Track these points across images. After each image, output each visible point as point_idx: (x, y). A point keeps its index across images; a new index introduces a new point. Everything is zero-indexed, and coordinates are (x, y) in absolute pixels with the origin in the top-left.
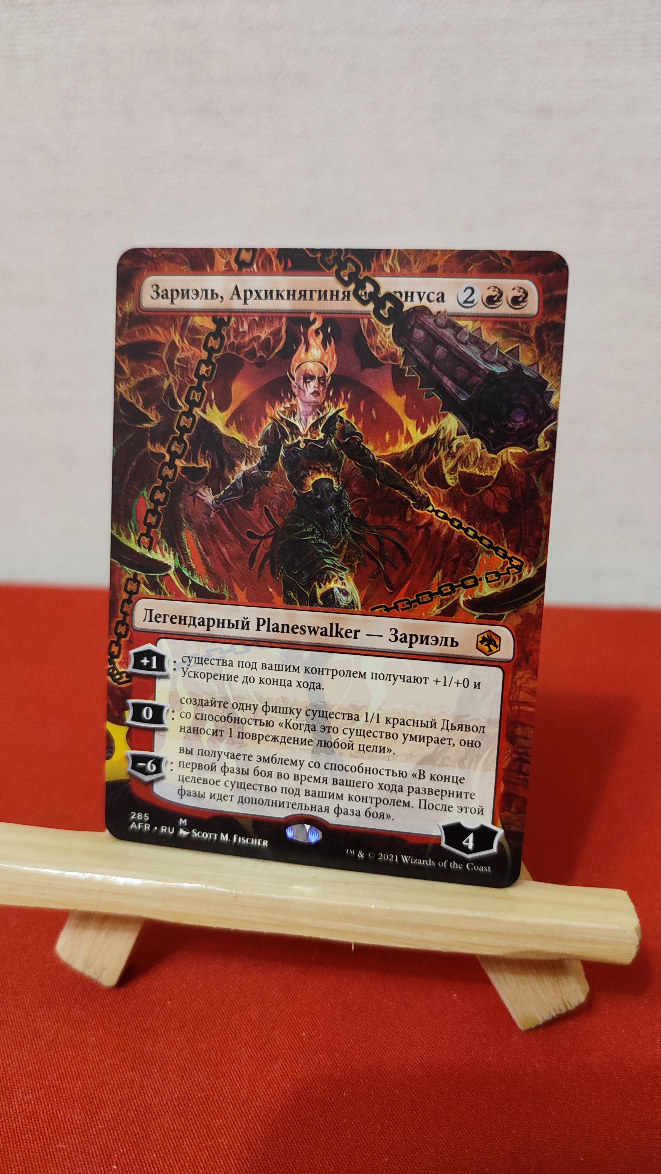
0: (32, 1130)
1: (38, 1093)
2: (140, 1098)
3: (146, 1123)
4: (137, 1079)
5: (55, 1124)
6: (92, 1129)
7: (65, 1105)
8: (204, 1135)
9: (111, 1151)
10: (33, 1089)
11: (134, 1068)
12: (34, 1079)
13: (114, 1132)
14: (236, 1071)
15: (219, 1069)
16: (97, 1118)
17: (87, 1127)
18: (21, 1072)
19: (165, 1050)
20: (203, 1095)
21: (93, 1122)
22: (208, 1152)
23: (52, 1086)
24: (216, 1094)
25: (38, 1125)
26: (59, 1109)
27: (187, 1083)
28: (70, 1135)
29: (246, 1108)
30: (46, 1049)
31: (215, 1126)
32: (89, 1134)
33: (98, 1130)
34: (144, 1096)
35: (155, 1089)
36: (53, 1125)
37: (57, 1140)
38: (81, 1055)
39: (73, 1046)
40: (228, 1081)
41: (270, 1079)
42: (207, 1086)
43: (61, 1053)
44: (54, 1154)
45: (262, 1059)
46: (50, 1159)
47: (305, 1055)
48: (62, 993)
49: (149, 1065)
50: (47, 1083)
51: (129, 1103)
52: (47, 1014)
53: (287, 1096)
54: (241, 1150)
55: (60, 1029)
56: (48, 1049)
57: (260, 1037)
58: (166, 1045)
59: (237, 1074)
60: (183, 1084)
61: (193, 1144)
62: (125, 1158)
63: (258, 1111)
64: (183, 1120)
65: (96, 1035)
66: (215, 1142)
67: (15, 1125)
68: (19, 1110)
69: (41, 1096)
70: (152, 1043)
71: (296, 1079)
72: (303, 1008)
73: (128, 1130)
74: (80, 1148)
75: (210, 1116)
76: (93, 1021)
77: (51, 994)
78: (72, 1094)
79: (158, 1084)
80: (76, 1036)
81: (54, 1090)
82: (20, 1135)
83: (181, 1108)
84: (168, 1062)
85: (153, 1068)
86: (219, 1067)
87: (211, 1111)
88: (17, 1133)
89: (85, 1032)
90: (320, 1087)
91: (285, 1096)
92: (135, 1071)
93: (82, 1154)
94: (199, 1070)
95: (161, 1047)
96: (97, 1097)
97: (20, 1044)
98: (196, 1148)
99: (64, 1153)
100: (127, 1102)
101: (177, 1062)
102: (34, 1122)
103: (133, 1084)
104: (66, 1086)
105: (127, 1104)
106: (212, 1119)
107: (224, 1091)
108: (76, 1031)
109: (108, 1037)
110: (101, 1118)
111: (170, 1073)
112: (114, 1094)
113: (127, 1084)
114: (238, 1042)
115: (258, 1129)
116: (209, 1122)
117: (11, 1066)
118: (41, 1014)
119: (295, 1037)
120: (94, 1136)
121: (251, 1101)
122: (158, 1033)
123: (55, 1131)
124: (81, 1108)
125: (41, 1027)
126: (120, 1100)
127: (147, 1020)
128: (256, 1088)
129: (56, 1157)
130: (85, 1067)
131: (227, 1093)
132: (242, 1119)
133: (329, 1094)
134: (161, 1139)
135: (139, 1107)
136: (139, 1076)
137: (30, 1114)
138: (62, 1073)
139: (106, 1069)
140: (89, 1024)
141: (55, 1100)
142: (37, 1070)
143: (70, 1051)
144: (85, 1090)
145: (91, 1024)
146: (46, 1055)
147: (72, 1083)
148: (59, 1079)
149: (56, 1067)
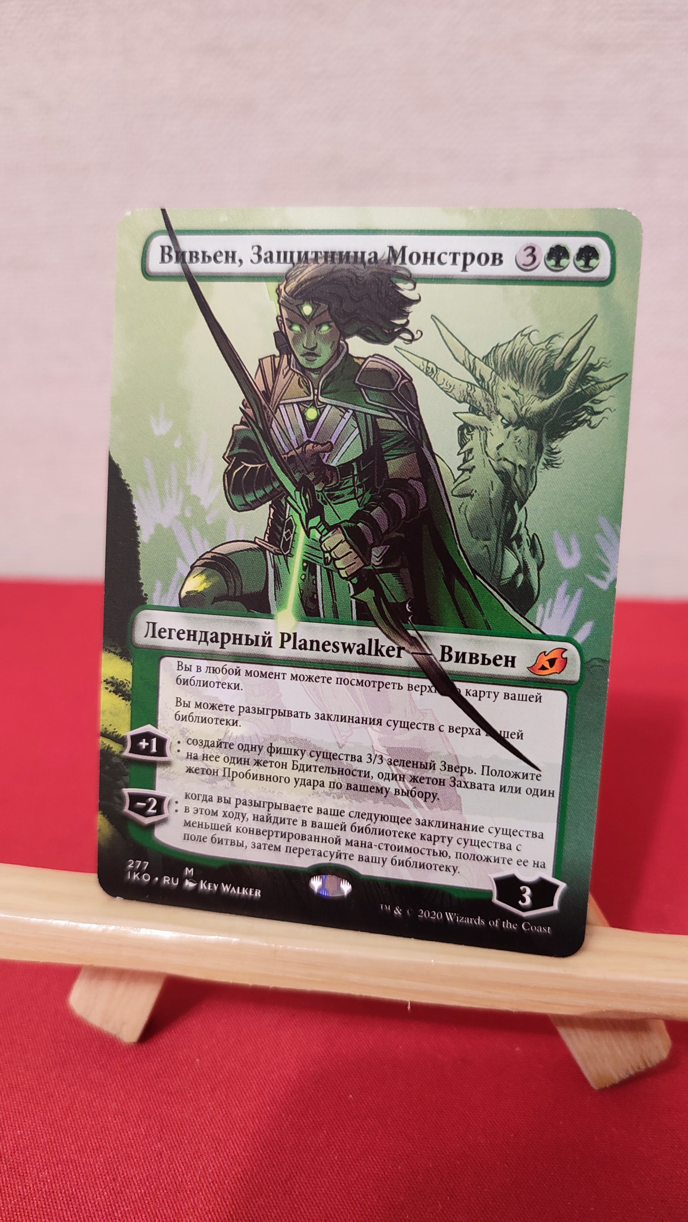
0: (50, 1214)
1: (55, 1169)
2: (170, 1173)
4: (165, 1151)
7: (85, 1183)
10: (49, 1164)
11: (161, 1138)
12: (49, 1153)
16: (122, 1199)
18: (34, 1145)
19: (196, 1117)
21: (118, 1203)
23: (69, 1161)
25: (56, 1207)
26: (79, 1189)
27: (222, 1155)
29: (289, 1186)
30: (62, 1117)
31: (255, 1207)
33: (123, 1213)
34: (174, 1171)
35: (186, 1163)
38: (101, 1123)
39: (92, 1113)
41: (315, 1150)
42: (244, 1159)
43: (79, 1121)
47: (353, 1120)
48: (77, 1049)
49: (178, 1135)
50: (64, 1156)
51: (157, 1180)
52: (61, 1075)
53: (335, 1170)
55: (77, 1092)
58: (197, 1111)
60: (217, 1157)
63: (303, 1188)
64: (219, 1199)
65: (117, 1099)
67: (29, 1208)
68: (34, 1190)
69: (58, 1173)
70: (180, 1109)
71: (345, 1150)
73: (158, 1212)
76: (113, 1083)
77: (65, 1051)
78: (92, 1169)
79: (189, 1156)
80: (95, 1100)
81: (72, 1166)
83: (216, 1185)
84: (200, 1131)
85: (183, 1139)
86: (257, 1137)
88: (32, 1216)
89: (105, 1096)
90: (372, 1159)
91: (333, 1170)
92: (163, 1142)
94: (235, 1140)
95: (191, 1113)
96: (121, 1172)
97: (32, 1111)
100: (155, 1178)
101: (210, 1131)
102: (51, 1204)
103: (162, 1157)
104: (86, 1160)
107: (264, 1164)
108: (95, 1095)
109: (130, 1101)
110: (126, 1198)
111: (203, 1145)
112: (140, 1169)
113: (155, 1158)
115: (304, 1209)
117: (24, 1137)
118: (54, 1075)
119: (341, 1100)
121: (294, 1177)
122: (187, 1095)
123: (75, 1214)
124: (103, 1187)
125: (56, 1091)
126: (147, 1177)
127: (174, 1082)
128: (300, 1161)
130: (106, 1138)
131: (267, 1168)
133: (383, 1167)
135: (169, 1186)
136: (167, 1147)
137: (46, 1194)
138: (81, 1145)
139: (130, 1139)
140: (109, 1086)
141: (74, 1177)
142: (53, 1141)
143: (89, 1119)
144: (108, 1165)
145: (111, 1086)
146: (62, 1124)
147: (92, 1157)
148: (78, 1153)
149: (74, 1138)
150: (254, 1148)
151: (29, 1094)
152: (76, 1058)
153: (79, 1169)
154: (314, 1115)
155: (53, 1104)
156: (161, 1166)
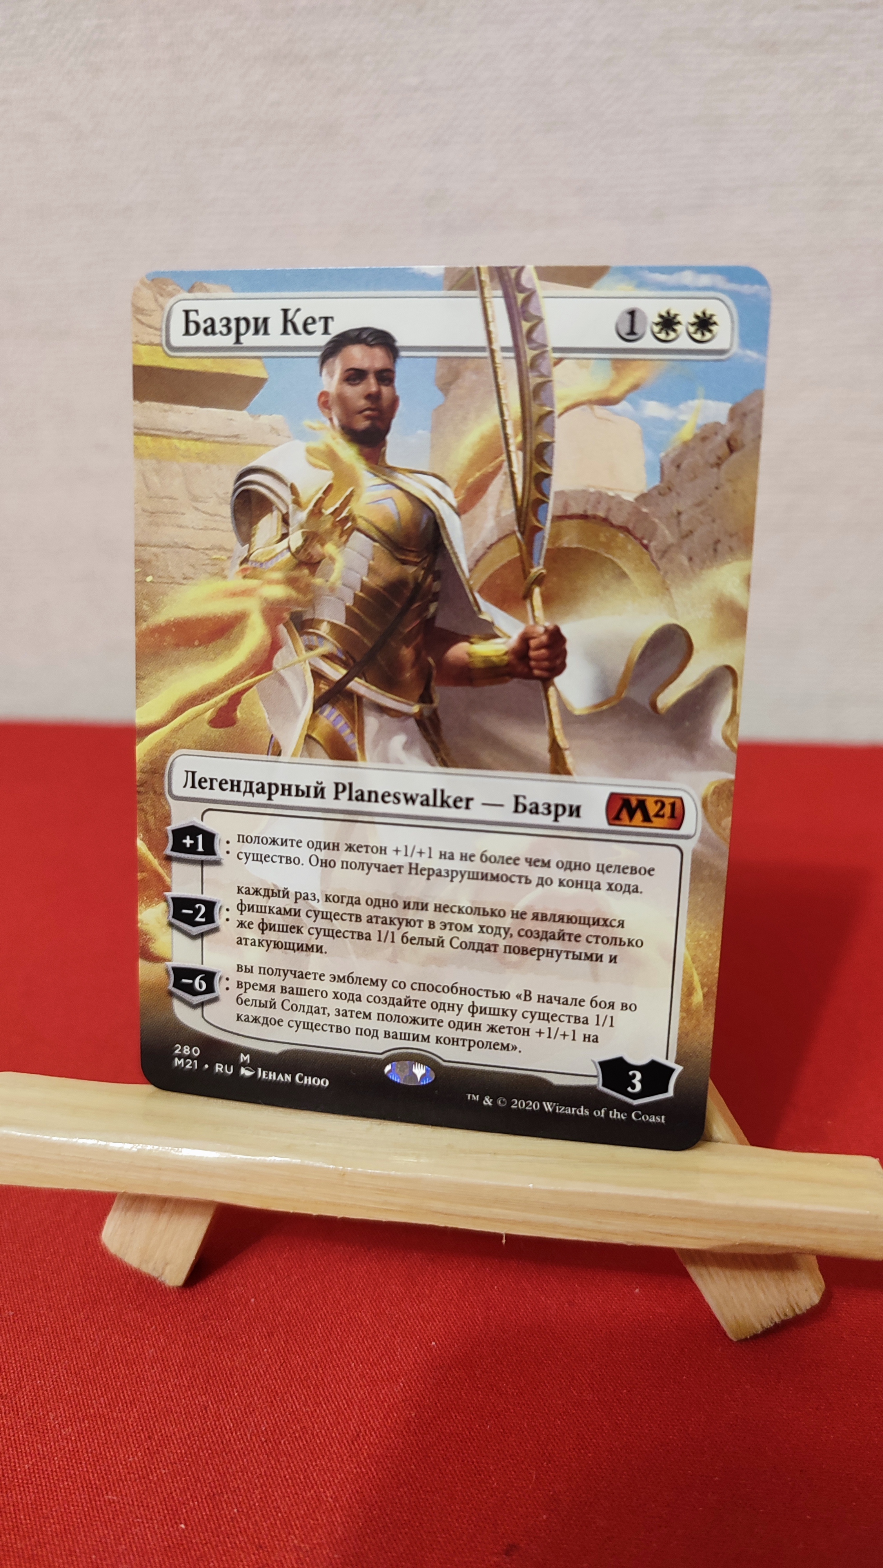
0: (74, 1476)
1: (80, 1426)
2: (216, 1431)
3: (224, 1466)
4: (211, 1406)
5: (103, 1468)
6: (152, 1475)
7: (115, 1441)
8: (301, 1483)
9: (178, 1504)
10: (73, 1420)
11: (207, 1391)
12: (74, 1406)
13: (181, 1479)
14: (343, 1395)
15: (320, 1392)
16: (159, 1460)
17: (145, 1472)
18: (57, 1397)
19: (248, 1366)
20: (299, 1428)
21: (153, 1464)
22: (307, 1506)
24: (316, 1426)
25: (81, 1469)
26: (108, 1447)
27: (278, 1410)
28: (123, 1483)
29: (357, 1446)
30: (90, 1365)
31: (315, 1471)
32: (148, 1482)
33: (160, 1476)
34: (221, 1428)
35: (235, 1419)
36: (100, 1469)
37: (106, 1489)
38: (136, 1373)
39: (126, 1361)
40: (332, 1408)
41: (388, 1406)
42: (304, 1415)
43: (110, 1370)
44: (101, 1509)
45: (378, 1378)
46: (97, 1515)
47: (435, 1372)
48: (111, 1287)
49: (227, 1387)
50: (92, 1411)
51: (201, 1439)
52: (91, 1317)
53: (412, 1429)
54: (351, 1503)
55: (108, 1337)
56: (92, 1365)
57: (375, 1348)
58: (250, 1359)
59: (345, 1398)
60: (272, 1413)
61: (286, 1495)
62: (197, 1514)
63: (372, 1449)
64: (273, 1462)
65: (156, 1345)
66: (315, 1492)
67: (49, 1469)
68: (55, 1448)
69: (84, 1429)
70: (230, 1356)
71: (424, 1406)
72: (432, 1309)
73: (200, 1475)
74: (137, 1501)
75: (309, 1456)
76: (152, 1326)
77: (96, 1289)
78: (125, 1426)
79: (239, 1411)
80: (129, 1346)
81: (101, 1421)
82: (56, 1482)
83: (270, 1445)
84: (253, 1382)
85: (233, 1390)
86: (321, 1389)
87: (310, 1449)
88: (53, 1479)
89: (142, 1341)
90: (456, 1416)
91: (409, 1429)
92: (209, 1394)
93: (139, 1509)
94: (294, 1393)
95: (243, 1361)
96: (158, 1430)
97: (55, 1358)
98: (290, 1500)
99: (115, 1507)
100: (198, 1437)
101: (264, 1383)
102: (75, 1465)
103: (206, 1412)
104: (117, 1416)
105: (199, 1440)
106: (311, 1460)
107: (327, 1421)
109: (172, 1348)
110: (163, 1459)
111: (256, 1398)
113: (199, 1413)
114: (345, 1355)
115: (372, 1474)
116: (307, 1464)
117: (44, 1387)
118: (82, 1316)
119: (422, 1348)
120: (155, 1484)
121: (363, 1436)
122: (239, 1342)
123: (103, 1477)
124: (137, 1446)
125: (84, 1335)
126: (189, 1435)
127: (223, 1325)
128: (370, 1418)
129: (105, 1512)
130: (141, 1389)
131: (331, 1425)
132: (352, 1461)
133: (468, 1426)
134: (243, 1487)
135: (214, 1445)
136: (213, 1400)
137: (70, 1454)
138: (112, 1398)
139: (169, 1391)
140: (147, 1330)
141: (103, 1434)
142: (79, 1393)
143: (122, 1368)
144: (142, 1421)
145: (149, 1330)
146: (90, 1374)
147: (124, 1412)
148: (108, 1407)
149: (103, 1389)
150: (316, 1403)
151: (52, 1338)
152: (108, 1297)
153: (108, 1425)
154: (389, 1365)
155: (80, 1351)
156: (206, 1422)
